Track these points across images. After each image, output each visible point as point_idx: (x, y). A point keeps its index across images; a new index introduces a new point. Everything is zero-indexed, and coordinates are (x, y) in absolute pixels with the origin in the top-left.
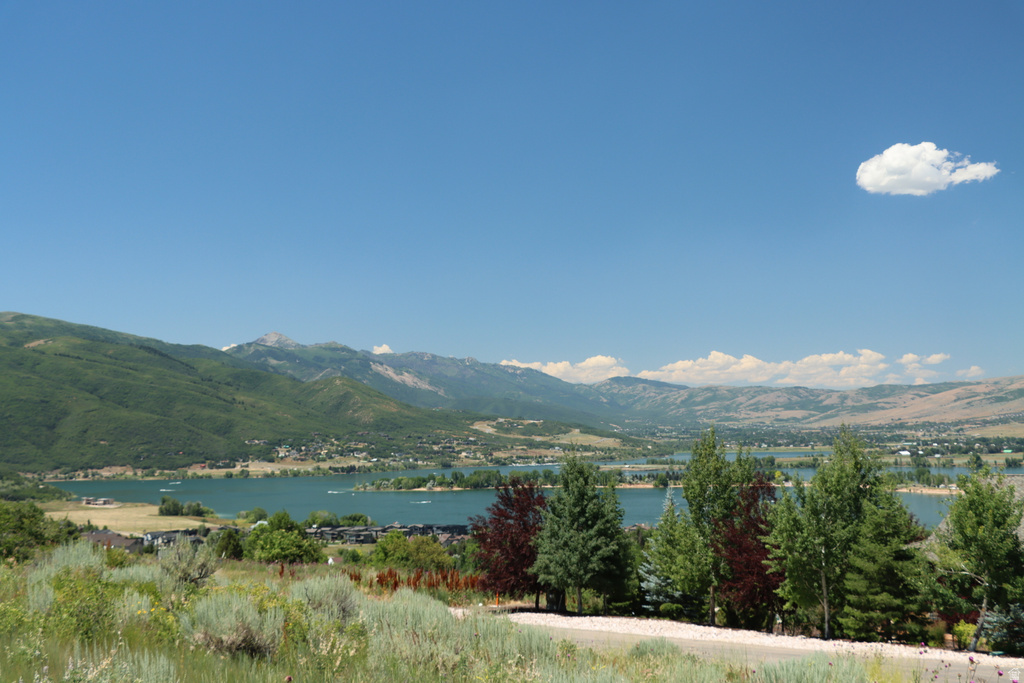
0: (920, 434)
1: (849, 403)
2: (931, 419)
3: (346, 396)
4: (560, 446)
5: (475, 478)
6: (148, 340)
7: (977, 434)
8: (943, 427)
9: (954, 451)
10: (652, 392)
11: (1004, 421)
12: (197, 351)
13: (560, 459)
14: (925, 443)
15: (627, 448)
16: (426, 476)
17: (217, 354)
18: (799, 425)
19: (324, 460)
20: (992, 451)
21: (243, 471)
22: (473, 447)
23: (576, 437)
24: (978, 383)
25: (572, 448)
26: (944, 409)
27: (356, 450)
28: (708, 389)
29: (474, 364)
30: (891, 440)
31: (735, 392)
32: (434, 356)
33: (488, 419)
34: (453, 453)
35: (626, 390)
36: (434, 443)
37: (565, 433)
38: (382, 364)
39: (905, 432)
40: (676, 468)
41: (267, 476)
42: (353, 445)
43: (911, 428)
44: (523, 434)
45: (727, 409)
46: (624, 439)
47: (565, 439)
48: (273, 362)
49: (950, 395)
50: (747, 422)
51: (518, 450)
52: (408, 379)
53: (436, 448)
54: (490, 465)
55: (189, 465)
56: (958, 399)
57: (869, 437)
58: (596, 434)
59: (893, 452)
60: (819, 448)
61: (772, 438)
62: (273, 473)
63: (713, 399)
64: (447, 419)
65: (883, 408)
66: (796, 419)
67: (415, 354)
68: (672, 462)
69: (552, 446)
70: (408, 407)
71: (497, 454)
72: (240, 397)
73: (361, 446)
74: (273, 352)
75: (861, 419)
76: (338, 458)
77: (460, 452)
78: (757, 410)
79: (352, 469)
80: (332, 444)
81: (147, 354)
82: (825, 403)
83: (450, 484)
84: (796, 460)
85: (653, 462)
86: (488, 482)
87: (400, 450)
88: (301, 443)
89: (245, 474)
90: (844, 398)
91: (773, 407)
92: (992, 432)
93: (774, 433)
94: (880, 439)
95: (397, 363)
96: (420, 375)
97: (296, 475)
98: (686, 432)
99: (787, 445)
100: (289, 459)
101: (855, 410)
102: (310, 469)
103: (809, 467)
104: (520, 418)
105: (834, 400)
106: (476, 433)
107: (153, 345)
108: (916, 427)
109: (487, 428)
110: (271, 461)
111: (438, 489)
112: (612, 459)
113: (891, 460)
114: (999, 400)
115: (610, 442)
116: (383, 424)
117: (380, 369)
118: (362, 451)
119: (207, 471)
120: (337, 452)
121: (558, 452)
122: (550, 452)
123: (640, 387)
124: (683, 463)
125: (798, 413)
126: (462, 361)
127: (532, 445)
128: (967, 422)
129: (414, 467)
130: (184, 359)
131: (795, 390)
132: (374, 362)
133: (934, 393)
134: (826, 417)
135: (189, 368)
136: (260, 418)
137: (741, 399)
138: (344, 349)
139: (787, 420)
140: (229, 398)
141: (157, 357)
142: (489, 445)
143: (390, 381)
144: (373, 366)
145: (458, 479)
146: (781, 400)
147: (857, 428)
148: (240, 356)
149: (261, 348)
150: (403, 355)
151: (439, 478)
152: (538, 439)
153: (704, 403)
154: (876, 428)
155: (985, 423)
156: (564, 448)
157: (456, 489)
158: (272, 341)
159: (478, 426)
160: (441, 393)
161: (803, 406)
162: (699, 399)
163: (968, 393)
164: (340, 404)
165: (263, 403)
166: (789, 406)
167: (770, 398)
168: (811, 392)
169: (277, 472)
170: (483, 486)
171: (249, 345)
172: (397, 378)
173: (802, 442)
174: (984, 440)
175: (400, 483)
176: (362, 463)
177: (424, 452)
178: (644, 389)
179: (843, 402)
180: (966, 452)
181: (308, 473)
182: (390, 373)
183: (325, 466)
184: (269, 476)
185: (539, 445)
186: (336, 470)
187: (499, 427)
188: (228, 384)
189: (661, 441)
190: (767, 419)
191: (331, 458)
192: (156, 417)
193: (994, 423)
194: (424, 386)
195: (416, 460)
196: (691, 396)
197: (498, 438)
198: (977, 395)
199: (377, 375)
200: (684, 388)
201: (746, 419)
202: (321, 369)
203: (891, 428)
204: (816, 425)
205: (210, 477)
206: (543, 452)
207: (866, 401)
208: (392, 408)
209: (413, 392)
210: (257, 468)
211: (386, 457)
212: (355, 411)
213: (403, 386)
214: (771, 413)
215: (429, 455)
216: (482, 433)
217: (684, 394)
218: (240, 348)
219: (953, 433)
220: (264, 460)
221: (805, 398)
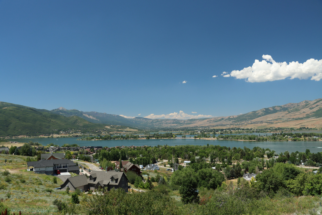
0: (201, 128)
1: (186, 122)
2: (203, 126)
3: (77, 120)
4: (124, 131)
5: (105, 137)
6: (32, 108)
7: (212, 128)
8: (205, 127)
9: (209, 131)
10: (144, 120)
11: (217, 126)
12: (43, 110)
13: (125, 134)
14: (202, 130)
15: (140, 131)
16: (94, 137)
17: (48, 111)
18: (175, 127)
19: (71, 134)
20: (217, 131)
21: (52, 136)
22: (105, 131)
23: (128, 129)
24: (211, 118)
25: (127, 131)
26: (205, 124)
27: (78, 132)
28: (156, 120)
29: (106, 114)
30: (195, 130)
31: (162, 120)
32: (97, 112)
33: (109, 125)
34: (101, 133)
35: (139, 120)
36: (96, 130)
37: (126, 128)
38: (85, 114)
39: (198, 128)
40: (151, 135)
41: (57, 137)
42: (78, 131)
43: (199, 127)
44: (117, 129)
45: (160, 124)
46: (139, 130)
47: (126, 130)
48: (61, 113)
49: (206, 120)
50: (165, 127)
51: (115, 132)
52: (91, 117)
53: (97, 131)
54: (109, 135)
55: (39, 135)
56: (208, 121)
57: (191, 129)
58: (132, 129)
59: (197, 132)
60: (181, 131)
61: (170, 130)
62: (59, 137)
63: (157, 122)
64: (99, 125)
65: (193, 123)
66: (175, 126)
67: (93, 112)
68: (150, 134)
69: (123, 131)
70: (91, 122)
71: (110, 133)
72: (52, 120)
73: (79, 131)
74: (61, 111)
75: (188, 126)
76: (74, 133)
77: (102, 132)
78: (167, 124)
79: (77, 136)
80: (73, 131)
81: (31, 110)
82: (181, 123)
83: (99, 139)
84: (177, 134)
85: (145, 134)
86: (108, 138)
87: (88, 132)
88: (66, 130)
89: (52, 137)
90: (185, 121)
91: (170, 123)
92: (215, 128)
93: (171, 128)
94: (193, 130)
95: (89, 114)
96: (94, 116)
97: (64, 137)
98: (152, 128)
99: (174, 131)
100: (63, 134)
101: (187, 124)
102: (68, 136)
103: (179, 135)
104: (116, 125)
105: (182, 122)
106: (106, 128)
107: (33, 109)
108: (200, 127)
109: (109, 128)
110: (59, 134)
111: (97, 140)
112: (136, 134)
113: (197, 133)
114: (216, 121)
115: (135, 130)
116: (85, 126)
117: (85, 115)
118: (80, 132)
119: (44, 136)
120: (74, 132)
121: (124, 132)
122: (122, 132)
123: (142, 119)
124: (152, 134)
125: (175, 125)
126: (103, 113)
127: (118, 131)
128: (210, 126)
129: (92, 136)
130: (40, 112)
131: (175, 120)
132: (84, 113)
133: (203, 120)
134: (181, 125)
135: (41, 114)
136: (56, 125)
137: (163, 122)
138: (77, 110)
139: (173, 126)
140: (50, 120)
141: (33, 111)
142: (109, 131)
143: (87, 118)
144: (83, 114)
145: (101, 137)
146: (172, 122)
147: (188, 127)
148: (54, 112)
149: (58, 110)
150: (90, 112)
151: (97, 137)
152: (120, 130)
153: (155, 123)
154: (192, 127)
155: (214, 126)
156: (125, 131)
157: (100, 140)
158: (61, 109)
159: (106, 127)
160: (98, 120)
161: (176, 123)
162: (154, 122)
163: (209, 120)
164: (75, 122)
165: (57, 121)
166: (173, 123)
167: (169, 122)
168: (178, 120)
169: (60, 137)
170: (107, 139)
171: (56, 109)
172: (89, 117)
173: (177, 130)
174: (214, 129)
175: (88, 138)
176: (80, 135)
177: (94, 132)
178: (143, 120)
179: (184, 122)
180: (211, 132)
181: (67, 137)
182: (87, 116)
183: (71, 135)
184: (58, 138)
185: (120, 131)
186: (73, 136)
187: (111, 127)
188: (50, 117)
189: (147, 130)
190: (169, 126)
191: (73, 133)
192: (32, 124)
193: (215, 126)
194: (95, 119)
195: (92, 134)
196: (153, 121)
197: (111, 129)
198: (212, 121)
199: (84, 116)
200: (151, 119)
201: (164, 126)
202: (72, 115)
203: (195, 127)
204: (179, 127)
205: (44, 138)
206: (121, 132)
207: (189, 122)
208: (87, 123)
209: (93, 120)
210: (55, 136)
211: (85, 133)
212: (79, 123)
213: (90, 119)
214: (169, 125)
215: (95, 133)
216: (107, 128)
217: (151, 121)
218: (53, 110)
219: (207, 128)
220: (57, 134)
221: (176, 121)
